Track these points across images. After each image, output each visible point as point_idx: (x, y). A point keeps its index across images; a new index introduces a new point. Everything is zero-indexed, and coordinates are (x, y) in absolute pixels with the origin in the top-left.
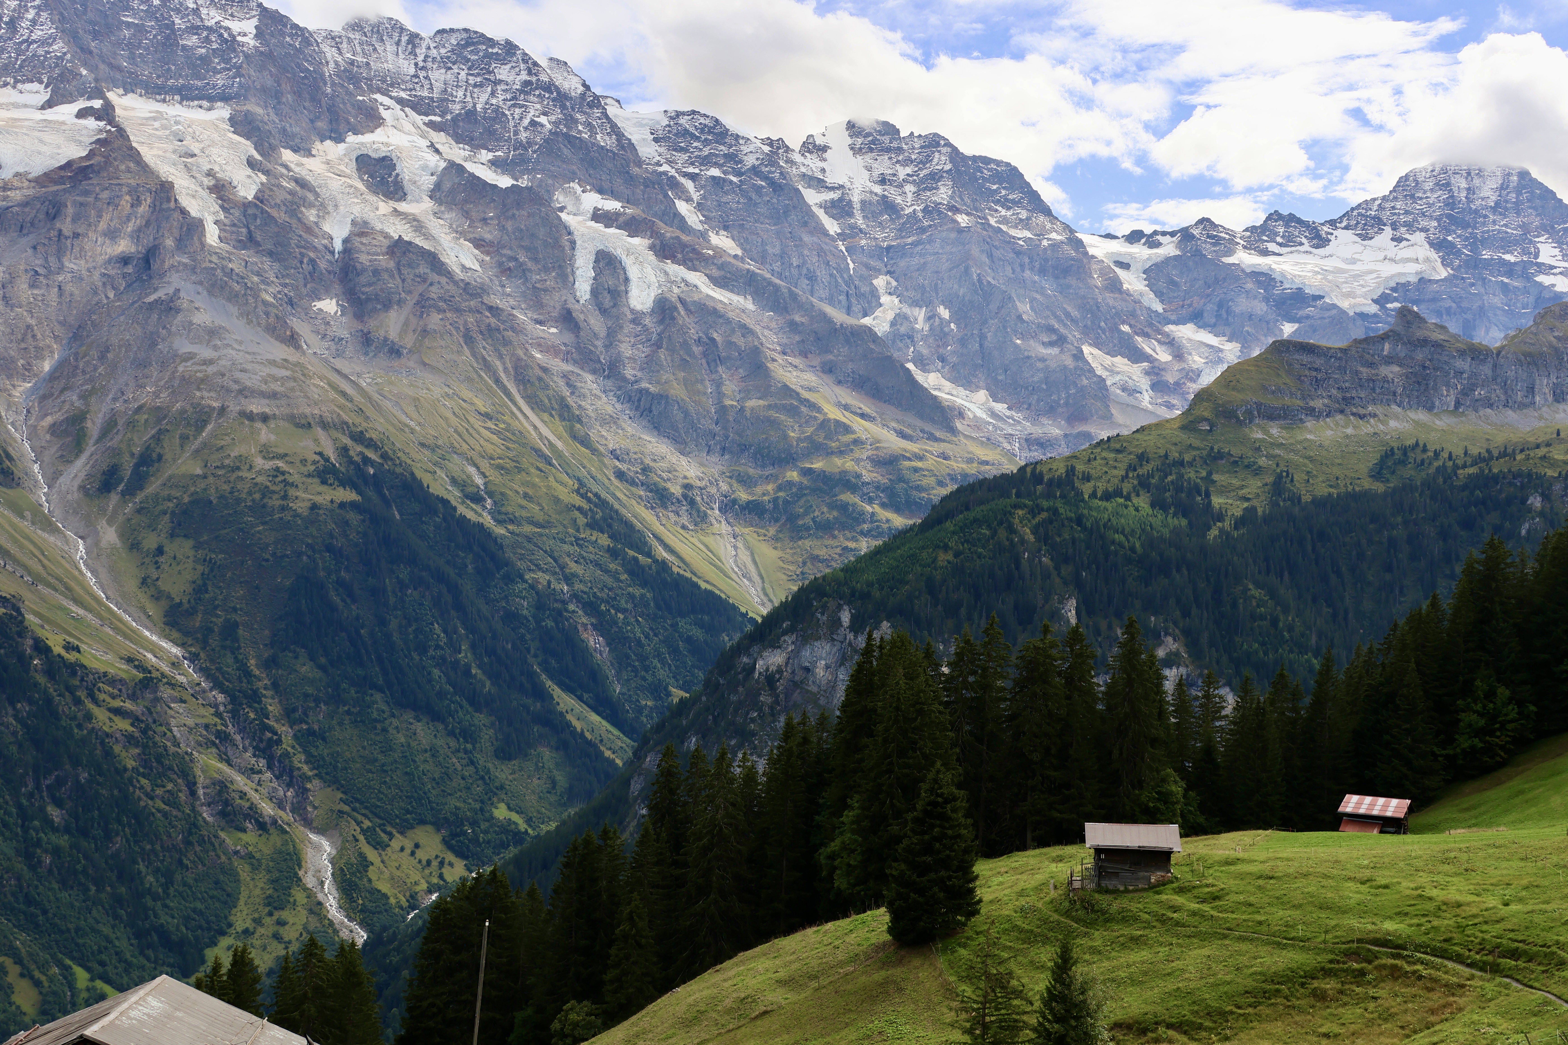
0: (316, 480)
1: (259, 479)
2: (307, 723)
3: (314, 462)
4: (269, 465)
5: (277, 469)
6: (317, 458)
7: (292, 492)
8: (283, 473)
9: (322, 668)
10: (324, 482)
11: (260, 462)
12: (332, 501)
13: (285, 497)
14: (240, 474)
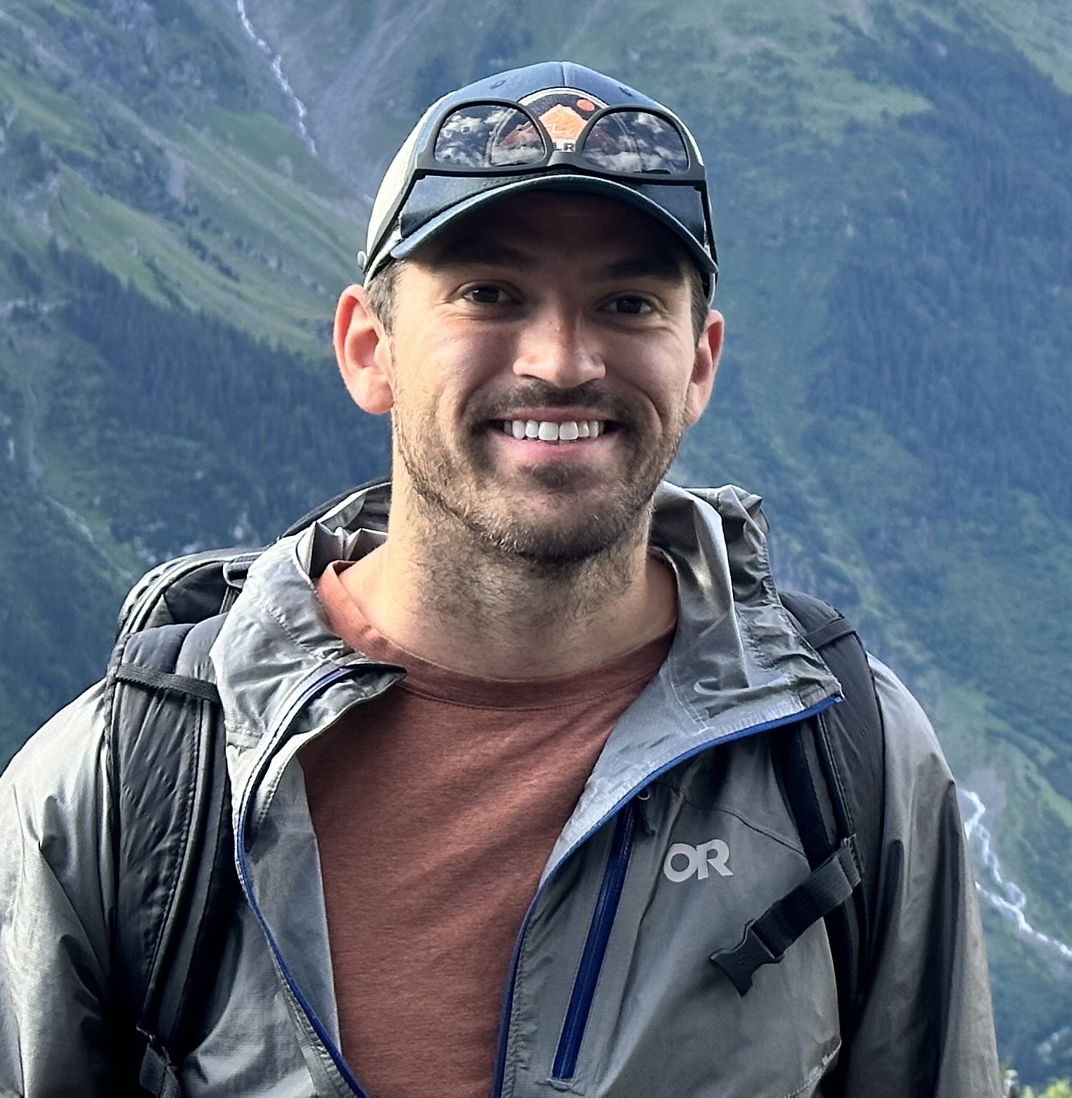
0: (844, 75)
1: (735, 75)
2: (899, 559)
3: (835, 39)
4: (748, 47)
5: (766, 54)
6: (838, 29)
7: (803, 99)
8: (779, 62)
9: (912, 447)
10: (861, 77)
11: (728, 42)
12: (885, 114)
13: (792, 109)
14: (695, 66)
